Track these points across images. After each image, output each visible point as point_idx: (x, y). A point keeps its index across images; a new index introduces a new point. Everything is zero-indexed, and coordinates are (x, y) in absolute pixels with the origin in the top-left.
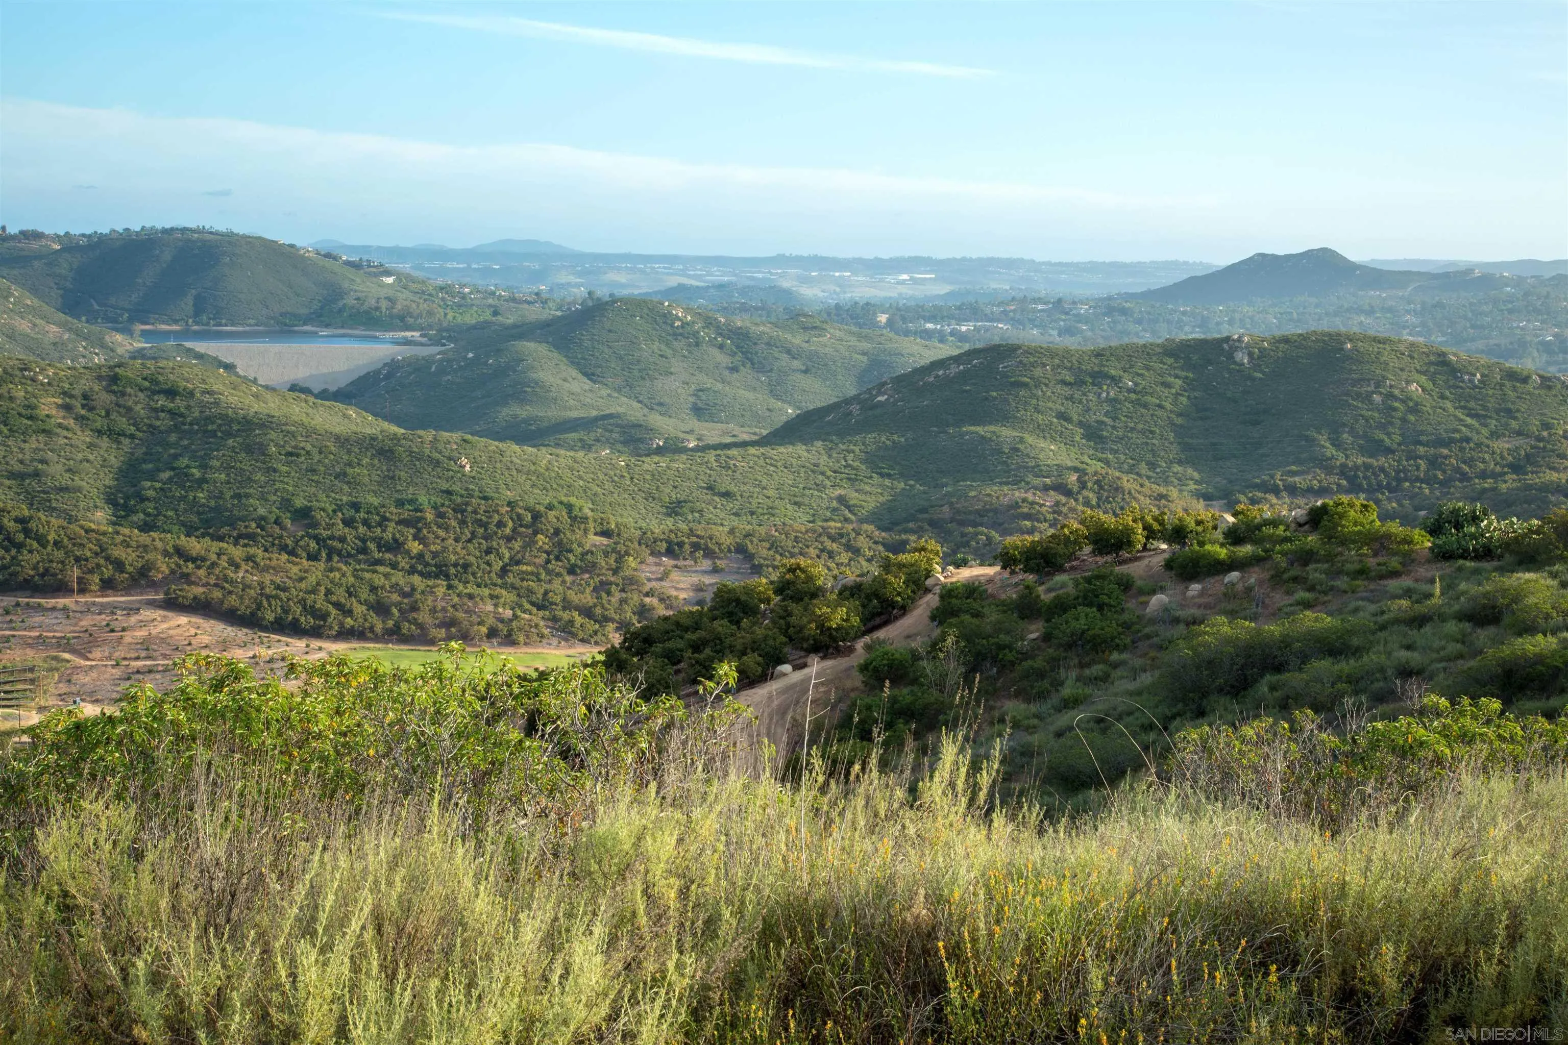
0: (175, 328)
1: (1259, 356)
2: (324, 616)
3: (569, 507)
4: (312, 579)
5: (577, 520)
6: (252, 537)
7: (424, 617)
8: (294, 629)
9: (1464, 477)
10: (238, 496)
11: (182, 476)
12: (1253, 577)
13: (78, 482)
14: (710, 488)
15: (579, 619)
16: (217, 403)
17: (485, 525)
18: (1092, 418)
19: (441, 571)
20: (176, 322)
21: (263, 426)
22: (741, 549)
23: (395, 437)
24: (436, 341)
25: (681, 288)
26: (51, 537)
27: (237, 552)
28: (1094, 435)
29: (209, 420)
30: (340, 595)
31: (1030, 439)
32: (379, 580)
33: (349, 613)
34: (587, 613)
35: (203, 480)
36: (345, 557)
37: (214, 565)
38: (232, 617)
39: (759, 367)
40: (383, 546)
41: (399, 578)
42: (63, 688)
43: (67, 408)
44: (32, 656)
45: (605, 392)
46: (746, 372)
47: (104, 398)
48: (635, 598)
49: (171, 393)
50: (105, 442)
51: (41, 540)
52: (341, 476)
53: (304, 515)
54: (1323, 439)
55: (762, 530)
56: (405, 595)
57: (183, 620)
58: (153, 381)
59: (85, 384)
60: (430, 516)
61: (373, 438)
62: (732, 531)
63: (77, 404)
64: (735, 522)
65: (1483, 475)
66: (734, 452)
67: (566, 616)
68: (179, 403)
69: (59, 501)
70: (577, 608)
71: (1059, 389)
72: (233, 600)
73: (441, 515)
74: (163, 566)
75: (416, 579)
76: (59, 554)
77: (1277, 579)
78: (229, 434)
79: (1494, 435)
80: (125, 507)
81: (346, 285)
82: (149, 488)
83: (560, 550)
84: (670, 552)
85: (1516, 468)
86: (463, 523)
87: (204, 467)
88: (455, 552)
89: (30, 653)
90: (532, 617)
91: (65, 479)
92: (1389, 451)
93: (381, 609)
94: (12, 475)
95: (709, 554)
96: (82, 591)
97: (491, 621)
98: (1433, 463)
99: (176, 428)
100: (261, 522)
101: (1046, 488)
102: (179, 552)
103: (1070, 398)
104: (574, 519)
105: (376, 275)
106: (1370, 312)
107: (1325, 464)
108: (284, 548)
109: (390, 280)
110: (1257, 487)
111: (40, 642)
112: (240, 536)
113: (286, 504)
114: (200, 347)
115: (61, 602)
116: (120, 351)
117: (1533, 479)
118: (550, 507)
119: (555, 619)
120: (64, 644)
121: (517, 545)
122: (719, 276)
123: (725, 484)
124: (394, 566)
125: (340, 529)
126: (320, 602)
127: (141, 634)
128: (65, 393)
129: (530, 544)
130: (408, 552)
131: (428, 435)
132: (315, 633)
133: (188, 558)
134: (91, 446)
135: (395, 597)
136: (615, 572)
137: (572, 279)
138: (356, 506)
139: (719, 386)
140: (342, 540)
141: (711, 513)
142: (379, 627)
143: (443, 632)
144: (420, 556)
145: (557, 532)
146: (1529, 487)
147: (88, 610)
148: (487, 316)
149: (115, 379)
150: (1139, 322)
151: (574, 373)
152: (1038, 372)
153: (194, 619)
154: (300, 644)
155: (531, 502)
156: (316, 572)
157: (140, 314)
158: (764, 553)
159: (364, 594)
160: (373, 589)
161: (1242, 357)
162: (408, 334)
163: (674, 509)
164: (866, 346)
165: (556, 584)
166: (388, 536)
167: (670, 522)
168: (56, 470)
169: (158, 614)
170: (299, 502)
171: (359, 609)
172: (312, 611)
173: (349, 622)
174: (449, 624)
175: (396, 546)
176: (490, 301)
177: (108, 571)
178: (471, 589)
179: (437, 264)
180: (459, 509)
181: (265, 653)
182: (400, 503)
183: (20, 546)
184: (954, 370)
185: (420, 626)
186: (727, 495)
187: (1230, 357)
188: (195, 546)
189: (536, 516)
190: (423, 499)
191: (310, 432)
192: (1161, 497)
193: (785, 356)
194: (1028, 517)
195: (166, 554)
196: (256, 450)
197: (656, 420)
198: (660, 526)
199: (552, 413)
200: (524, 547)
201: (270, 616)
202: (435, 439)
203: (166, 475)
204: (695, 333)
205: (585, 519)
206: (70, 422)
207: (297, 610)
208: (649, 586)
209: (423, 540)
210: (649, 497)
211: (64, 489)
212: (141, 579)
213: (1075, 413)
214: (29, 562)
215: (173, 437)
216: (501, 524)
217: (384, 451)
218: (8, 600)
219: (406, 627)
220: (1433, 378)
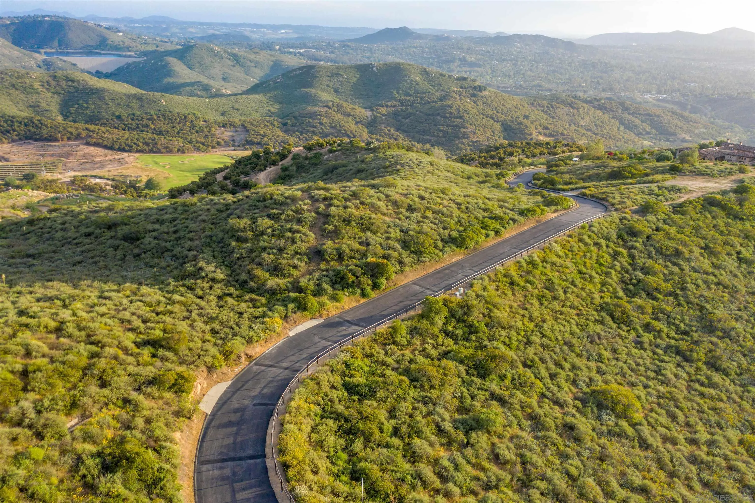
0: (53, 50)
1: (379, 69)
2: (132, 147)
3: (194, 114)
4: (126, 136)
5: (197, 118)
6: (105, 124)
7: (159, 146)
8: (124, 150)
9: (429, 103)
10: (99, 112)
11: (81, 106)
13: (51, 109)
14: (233, 108)
15: (201, 146)
16: (87, 84)
17: (171, 120)
18: (336, 86)
19: (160, 133)
20: (53, 48)
21: (102, 91)
22: (243, 125)
23: (142, 94)
24: (140, 56)
25: (214, 35)
26: (49, 125)
27: (103, 129)
28: (336, 91)
29: (87, 89)
30: (135, 141)
31: (319, 93)
32: (145, 136)
33: (138, 145)
34: (203, 144)
35: (87, 108)
36: (133, 130)
37: (98, 133)
38: (105, 147)
39: (242, 66)
40: (143, 126)
41: (150, 135)
42: (64, 168)
43: (43, 86)
44: (53, 159)
45: (195, 73)
46: (238, 67)
47: (53, 83)
48: (215, 140)
49: (73, 81)
50: (56, 96)
51: (46, 126)
52: (128, 106)
53: (119, 117)
54: (395, 92)
55: (248, 120)
56: (153, 140)
57: (92, 148)
59: (47, 78)
60: (155, 117)
61: (135, 95)
62: (240, 120)
63: (46, 85)
64: (240, 117)
65: (433, 102)
66: (238, 97)
67: (198, 145)
68: (75, 84)
69: (46, 114)
70: (200, 143)
71: (327, 78)
72: (105, 143)
73: (158, 117)
74: (84, 134)
75: (155, 136)
76: (53, 130)
78: (93, 94)
79: (437, 91)
80: (66, 115)
81: (107, 36)
82: (72, 110)
83: (193, 127)
84: (223, 126)
85: (441, 100)
86: (165, 119)
87: (87, 103)
88: (164, 128)
89: (52, 158)
90: (188, 146)
91: (47, 107)
92: (411, 95)
93: (147, 144)
94: (31, 106)
95: (234, 126)
96: (62, 140)
97: (177, 147)
98: (422, 98)
99: (76, 91)
100: (107, 120)
101: (324, 107)
102: (87, 129)
103: (330, 81)
104: (196, 117)
105: (116, 32)
106: (416, 48)
107: (395, 99)
108: (115, 127)
109: (121, 34)
110: (378, 105)
111: (53, 155)
112: (102, 124)
113: (113, 114)
115: (57, 144)
116: (39, 59)
117: (444, 103)
118: (189, 114)
119: (195, 146)
120: (61, 156)
121: (181, 125)
122: (225, 30)
123: (237, 106)
124: (147, 132)
125: (130, 121)
126: (130, 143)
127: (82, 153)
128: (41, 81)
129: (184, 125)
130: (151, 128)
131: (151, 93)
132: (130, 151)
133: (90, 131)
134: (52, 97)
135: (150, 141)
136: (209, 132)
137: (177, 31)
138: (134, 115)
139: (230, 72)
140: (131, 124)
141: (233, 115)
142: (147, 149)
143: (164, 151)
144: (154, 129)
145: (192, 121)
146: (442, 106)
147: (64, 146)
148: (155, 48)
150: (352, 49)
151: (185, 67)
152: (321, 73)
153: (96, 148)
154: (126, 154)
155: (183, 113)
156: (127, 134)
157: (40, 46)
158: (249, 126)
159: (142, 140)
160: (144, 139)
161: (375, 69)
162: (130, 53)
163: (223, 114)
164: (273, 59)
165: (194, 136)
166: (144, 123)
167: (222, 118)
168: (43, 105)
169: (85, 147)
170: (117, 114)
171: (141, 145)
172: (128, 145)
173: (139, 148)
174: (166, 148)
175: (147, 126)
176: (155, 42)
177: (69, 135)
178: (170, 138)
179: (132, 25)
180: (163, 115)
181: (117, 156)
182: (146, 114)
183: (40, 128)
184: (298, 72)
185: (158, 149)
186: (237, 109)
187: (372, 68)
188: (92, 127)
189: (186, 117)
190: (153, 112)
191: (117, 93)
192: (354, 108)
193: (249, 62)
194: (319, 115)
195: (83, 130)
196: (102, 98)
197: (212, 83)
198: (220, 119)
199: (180, 81)
200: (183, 126)
201: (117, 147)
202: (154, 95)
203: (76, 106)
204: (221, 55)
205: (199, 117)
206: (44, 90)
207: (124, 145)
208: (218, 136)
209: (154, 124)
210: (216, 110)
211: (47, 110)
212: (78, 137)
213: (331, 84)
214: (45, 132)
215: (76, 94)
216: (176, 119)
217: (139, 98)
218: (41, 143)
219: (155, 149)
220: (422, 75)
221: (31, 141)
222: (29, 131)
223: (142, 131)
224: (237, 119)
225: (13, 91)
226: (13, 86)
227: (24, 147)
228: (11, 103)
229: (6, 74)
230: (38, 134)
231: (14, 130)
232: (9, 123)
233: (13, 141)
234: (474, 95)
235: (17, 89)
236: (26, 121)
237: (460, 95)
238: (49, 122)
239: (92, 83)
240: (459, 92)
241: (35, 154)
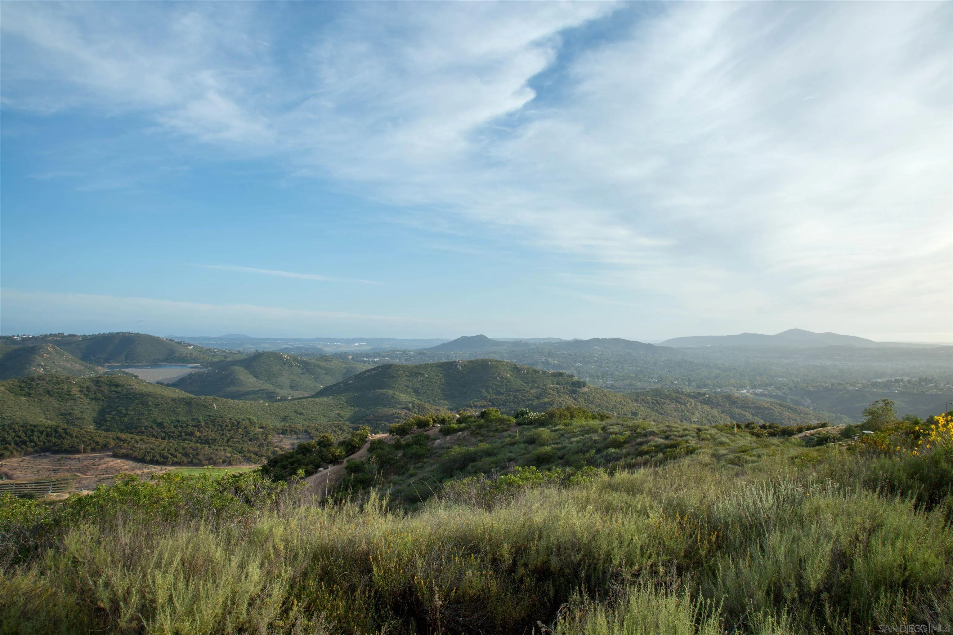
0: (118, 364)
1: (464, 367)
2: (167, 458)
3: (250, 419)
4: (163, 446)
5: (252, 423)
6: (143, 433)
7: (201, 457)
8: (158, 463)
9: (524, 401)
10: (138, 419)
11: (119, 413)
12: (466, 433)
13: (84, 416)
14: (296, 412)
15: (253, 456)
16: (132, 389)
17: (221, 426)
18: (416, 387)
19: (207, 442)
20: (119, 362)
21: (147, 396)
22: (306, 431)
23: (191, 398)
24: (205, 367)
25: (286, 348)
26: (74, 435)
27: (138, 438)
28: (416, 391)
29: (130, 394)
30: (172, 451)
31: (397, 393)
32: (185, 445)
33: (176, 457)
34: (256, 454)
35: (126, 414)
36: (174, 438)
37: (130, 442)
38: (135, 459)
39: (311, 373)
40: (187, 434)
41: (192, 444)
42: (77, 485)
43: (81, 391)
44: (67, 475)
45: (261, 382)
46: (307, 375)
47: (94, 388)
48: (271, 449)
49: (117, 386)
50: (94, 402)
51: (71, 436)
52: (173, 411)
53: (160, 425)
54: (484, 391)
55: (313, 425)
56: (194, 450)
57: (119, 461)
58: (111, 382)
59: (88, 383)
60: (203, 424)
61: (184, 399)
62: (303, 426)
63: (85, 390)
64: (304, 423)
65: (529, 400)
66: (304, 400)
67: (249, 455)
68: (119, 389)
69: (77, 423)
70: (253, 452)
71: (405, 378)
72: (136, 454)
73: (207, 423)
74: (112, 443)
75: (198, 445)
76: (77, 440)
77: (472, 434)
78: (136, 399)
79: (531, 388)
80: (100, 424)
81: (176, 349)
82: (108, 417)
83: (247, 433)
84: (283, 433)
85: (537, 398)
86: (214, 426)
87: (127, 410)
88: (212, 435)
89: (66, 474)
90: (237, 456)
91: (80, 415)
92: (502, 394)
93: (186, 455)
94: (62, 414)
95: (296, 433)
96: (84, 452)
97: (223, 458)
98: (515, 397)
99: (118, 397)
100: (146, 427)
101: (402, 408)
102: (118, 438)
103: (409, 381)
105: (186, 346)
106: (495, 353)
107: (485, 398)
108: (154, 436)
109: (191, 348)
110: (466, 406)
111: (70, 470)
112: (139, 432)
113: (155, 421)
114: (127, 370)
115: (77, 456)
116: (100, 372)
117: (542, 401)
118: (243, 420)
119: (245, 456)
120: (78, 471)
121: (232, 432)
122: (298, 345)
123: (301, 410)
124: (191, 441)
125: (173, 429)
126: (166, 454)
127: (105, 466)
128: (81, 387)
129: (237, 432)
130: (196, 436)
131: (203, 397)
132: (164, 464)
133: (121, 440)
134: (89, 404)
136: (265, 440)
137: (251, 346)
138: (178, 421)
139: (298, 379)
140: (173, 432)
141: (296, 420)
142: (186, 461)
143: (207, 462)
144: (200, 437)
145: (245, 428)
146: (541, 403)
147: (86, 459)
148: (223, 358)
149: (98, 381)
150: (429, 357)
151: (251, 376)
152: (399, 373)
153: (123, 461)
154: (159, 468)
155: (237, 418)
156: (165, 443)
157: (107, 360)
158: (314, 432)
159: (181, 450)
160: (184, 448)
161: (459, 367)
162: (196, 365)
163: (284, 419)
164: (345, 365)
165: (245, 445)
166: (189, 431)
167: (283, 423)
168: (77, 412)
169: (110, 459)
170: (159, 420)
171: (179, 455)
172: (163, 457)
173: (175, 459)
174: (209, 459)
175: (192, 434)
176: (224, 354)
177: (94, 445)
178: (217, 447)
179: (206, 342)
180: (213, 421)
181: (146, 471)
182: (193, 420)
183: (64, 438)
184: (373, 373)
185: (200, 460)
186: (301, 414)
187: (456, 366)
188: (123, 436)
189: (239, 423)
190: (201, 418)
191: (163, 397)
192: (437, 410)
193: (319, 370)
194: (397, 418)
195: (113, 439)
196: (145, 404)
197: (278, 390)
198: (279, 424)
199: (244, 389)
200: (234, 433)
201: (149, 459)
202: (205, 399)
203: (114, 413)
204: (290, 363)
205: (255, 423)
206: (82, 396)
207: (158, 456)
208: (276, 444)
209: (201, 432)
210: (276, 415)
211: (79, 418)
212: (105, 447)
213: (410, 385)
214: (67, 443)
215: (117, 400)
216: (227, 426)
217: (188, 403)
218: (59, 456)
219: (195, 461)
220: (513, 372)
221: (47, 454)
222: (50, 441)
223: (185, 439)
224: (300, 423)
225: (47, 398)
226: (48, 392)
227: (38, 461)
228: (40, 411)
229: (44, 379)
230: (58, 445)
231: (31, 441)
232: (29, 432)
233: (26, 454)
234: (574, 392)
235: (51, 396)
236: (49, 430)
237: (558, 392)
238: (74, 431)
239: (137, 387)
240: (557, 388)
241: (48, 470)
